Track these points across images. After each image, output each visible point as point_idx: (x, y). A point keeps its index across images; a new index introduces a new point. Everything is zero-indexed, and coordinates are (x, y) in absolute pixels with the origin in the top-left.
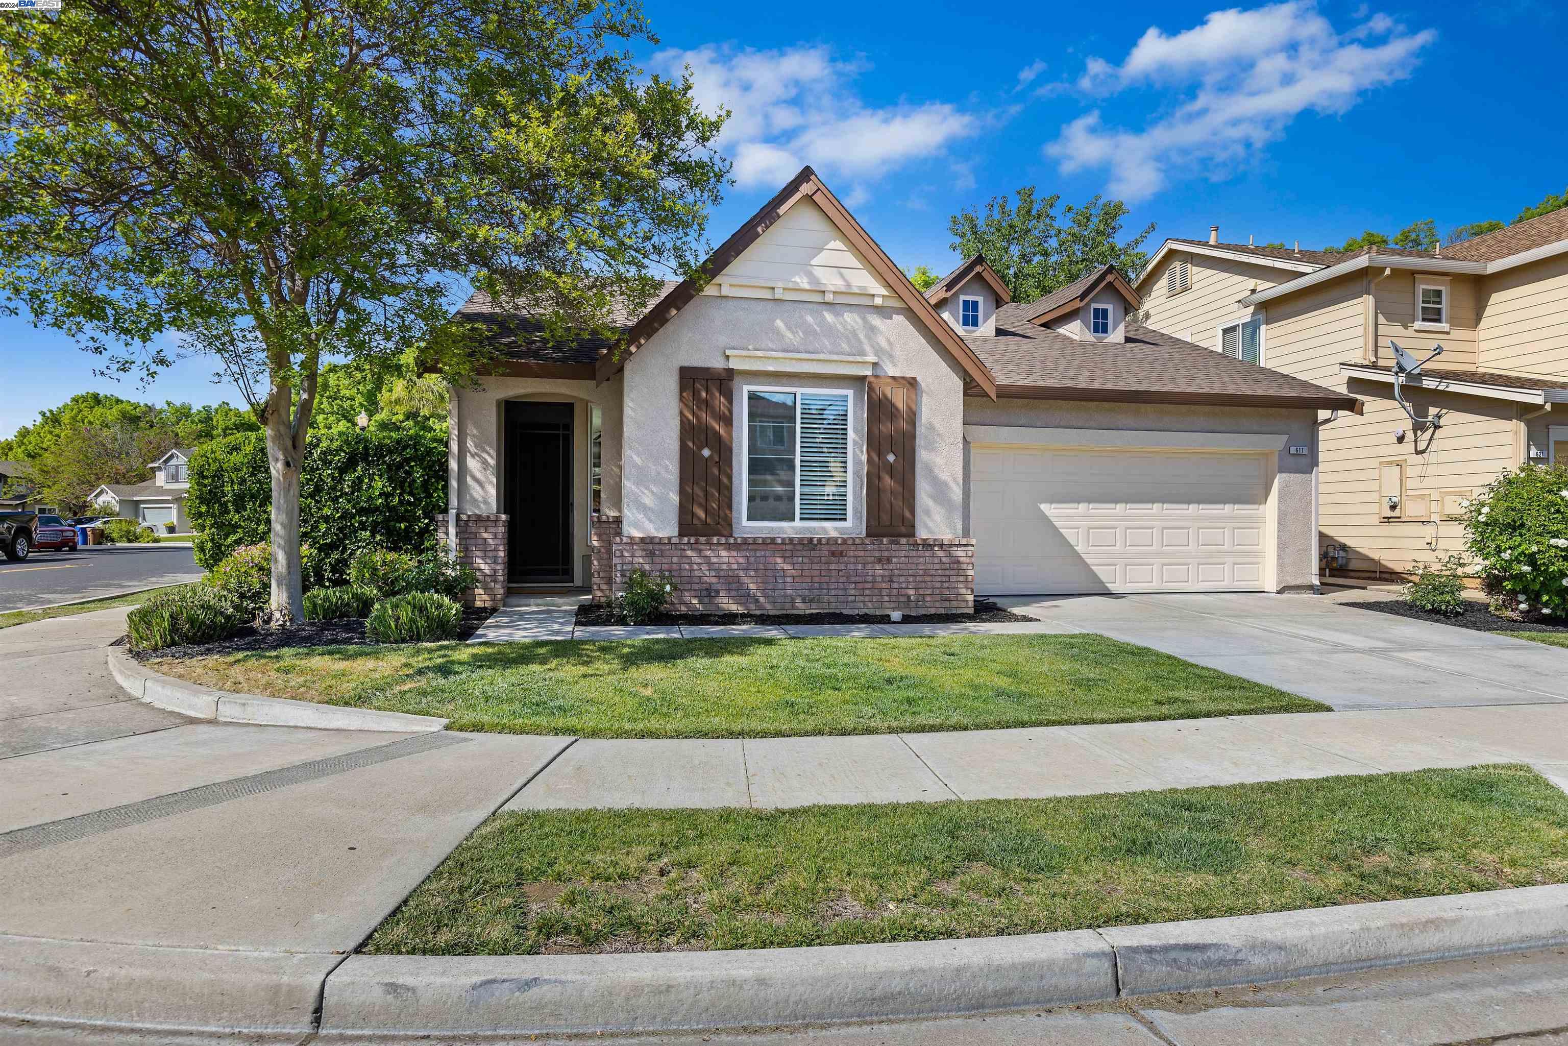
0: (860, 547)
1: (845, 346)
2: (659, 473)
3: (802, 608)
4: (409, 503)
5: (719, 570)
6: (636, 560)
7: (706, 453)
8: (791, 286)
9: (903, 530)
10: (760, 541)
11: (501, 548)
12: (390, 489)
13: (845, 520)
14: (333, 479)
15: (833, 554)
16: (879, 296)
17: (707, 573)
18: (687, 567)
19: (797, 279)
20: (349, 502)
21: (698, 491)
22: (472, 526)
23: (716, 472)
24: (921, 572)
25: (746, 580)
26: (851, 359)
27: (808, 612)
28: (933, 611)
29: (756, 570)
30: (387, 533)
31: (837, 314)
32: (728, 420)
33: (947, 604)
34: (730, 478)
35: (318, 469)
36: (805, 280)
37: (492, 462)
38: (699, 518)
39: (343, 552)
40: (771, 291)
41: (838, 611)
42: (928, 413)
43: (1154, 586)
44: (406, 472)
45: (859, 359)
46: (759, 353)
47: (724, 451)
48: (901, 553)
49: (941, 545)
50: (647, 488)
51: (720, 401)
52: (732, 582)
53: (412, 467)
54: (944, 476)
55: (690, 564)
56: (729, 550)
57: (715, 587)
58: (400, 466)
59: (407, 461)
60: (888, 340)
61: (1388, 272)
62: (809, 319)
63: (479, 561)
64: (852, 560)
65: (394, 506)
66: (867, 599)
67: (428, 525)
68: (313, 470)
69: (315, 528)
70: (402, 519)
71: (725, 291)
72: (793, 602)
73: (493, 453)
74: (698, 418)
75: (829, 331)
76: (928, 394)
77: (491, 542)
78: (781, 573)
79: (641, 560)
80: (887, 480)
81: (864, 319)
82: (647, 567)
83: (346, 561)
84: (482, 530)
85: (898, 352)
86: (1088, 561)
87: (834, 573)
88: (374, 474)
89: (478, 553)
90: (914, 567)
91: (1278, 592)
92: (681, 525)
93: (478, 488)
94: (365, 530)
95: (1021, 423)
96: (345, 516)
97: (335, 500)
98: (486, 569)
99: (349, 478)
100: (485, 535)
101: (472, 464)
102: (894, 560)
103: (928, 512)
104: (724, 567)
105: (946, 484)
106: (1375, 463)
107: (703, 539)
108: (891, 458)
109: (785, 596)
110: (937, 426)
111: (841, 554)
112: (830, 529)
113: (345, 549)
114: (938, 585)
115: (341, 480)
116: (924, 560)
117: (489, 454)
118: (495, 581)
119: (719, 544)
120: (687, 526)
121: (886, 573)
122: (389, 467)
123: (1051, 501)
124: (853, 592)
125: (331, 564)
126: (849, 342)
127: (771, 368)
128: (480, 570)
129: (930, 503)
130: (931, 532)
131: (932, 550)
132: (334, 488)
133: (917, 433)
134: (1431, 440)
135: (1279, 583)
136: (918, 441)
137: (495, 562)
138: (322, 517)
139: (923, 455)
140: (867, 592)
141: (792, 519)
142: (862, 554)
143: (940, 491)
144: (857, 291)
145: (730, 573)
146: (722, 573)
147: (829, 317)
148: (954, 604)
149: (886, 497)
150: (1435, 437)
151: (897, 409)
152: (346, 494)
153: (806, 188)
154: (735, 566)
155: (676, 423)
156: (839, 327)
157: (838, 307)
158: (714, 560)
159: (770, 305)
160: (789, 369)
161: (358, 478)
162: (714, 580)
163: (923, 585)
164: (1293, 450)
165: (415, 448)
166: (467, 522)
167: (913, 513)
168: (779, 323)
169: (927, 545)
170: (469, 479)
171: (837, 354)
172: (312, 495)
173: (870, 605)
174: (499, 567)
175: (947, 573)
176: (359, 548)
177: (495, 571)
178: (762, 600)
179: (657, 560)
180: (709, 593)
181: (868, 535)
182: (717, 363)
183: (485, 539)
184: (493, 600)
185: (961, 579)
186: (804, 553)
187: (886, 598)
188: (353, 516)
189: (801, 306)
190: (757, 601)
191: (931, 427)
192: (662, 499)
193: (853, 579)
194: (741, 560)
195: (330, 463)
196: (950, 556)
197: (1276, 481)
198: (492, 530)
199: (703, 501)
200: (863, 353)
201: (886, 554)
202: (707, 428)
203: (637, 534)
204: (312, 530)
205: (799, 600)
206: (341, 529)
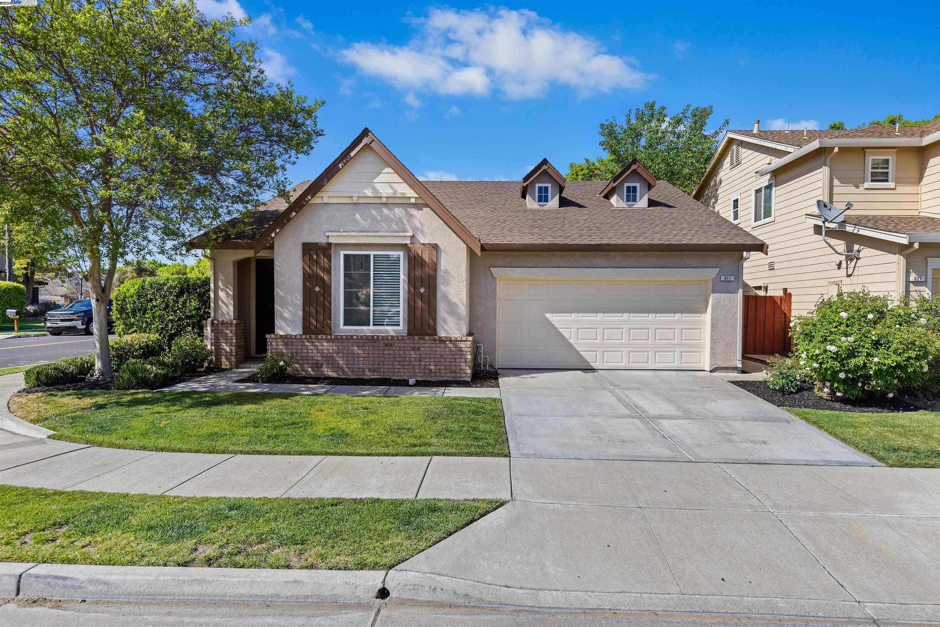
0: (402, 341)
1: (394, 226)
2: (292, 300)
3: (368, 375)
5: (323, 353)
6: (278, 347)
7: (317, 289)
8: (361, 195)
9: (429, 331)
10: (345, 337)
11: (234, 338)
12: (199, 306)
13: (399, 325)
14: (174, 301)
15: (386, 345)
16: (413, 197)
17: (316, 354)
18: (305, 351)
19: (366, 191)
20: (181, 312)
21: (312, 309)
22: (221, 327)
23: (322, 299)
24: (438, 356)
25: (337, 359)
26: (396, 234)
27: (372, 377)
28: (445, 379)
29: (343, 353)
31: (389, 209)
32: (328, 271)
33: (454, 375)
34: (330, 303)
36: (370, 191)
37: (231, 293)
38: (313, 325)
40: (351, 199)
41: (389, 377)
42: (444, 264)
43: (623, 365)
45: (401, 234)
46: (345, 234)
47: (327, 289)
48: (426, 344)
49: (451, 341)
50: (287, 309)
51: (324, 261)
52: (330, 360)
54: (455, 300)
55: (307, 349)
56: (328, 342)
57: (320, 362)
60: (421, 223)
61: (836, 150)
62: (374, 212)
63: (224, 344)
64: (397, 348)
65: (201, 315)
66: (406, 371)
68: (165, 296)
69: (167, 325)
71: (326, 200)
72: (364, 371)
73: (231, 288)
74: (312, 270)
75: (387, 219)
76: (444, 252)
77: (229, 334)
78: (357, 355)
79: (281, 347)
80: (419, 303)
81: (407, 212)
82: (285, 351)
84: (225, 328)
85: (426, 229)
86: (578, 349)
87: (387, 356)
88: (192, 298)
89: (223, 341)
90: (434, 353)
91: (711, 371)
92: (304, 328)
93: (225, 307)
94: (189, 326)
95: (529, 265)
96: (180, 319)
97: (175, 312)
98: (228, 349)
99: (181, 300)
100: (226, 331)
101: (222, 294)
102: (422, 349)
103: (445, 321)
104: (325, 351)
105: (456, 304)
106: (825, 282)
107: (313, 336)
108: (422, 290)
109: (359, 368)
110: (450, 271)
111: (391, 345)
112: (390, 330)
114: (449, 364)
115: (177, 301)
116: (440, 349)
117: (230, 289)
118: (231, 355)
119: (322, 339)
120: (307, 329)
121: (418, 356)
122: (199, 295)
123: (553, 312)
124: (398, 367)
126: (397, 225)
127: (352, 242)
128: (224, 349)
129: (446, 316)
130: (448, 333)
131: (445, 343)
132: (174, 306)
133: (438, 276)
134: (855, 267)
135: (711, 365)
136: (438, 281)
137: (231, 345)
138: (169, 320)
139: (441, 288)
140: (406, 367)
141: (369, 325)
142: (402, 345)
143: (453, 309)
144: (400, 196)
145: (329, 355)
146: (324, 355)
147: (385, 211)
148: (458, 375)
149: (418, 313)
150: (857, 265)
151: (425, 262)
152: (180, 308)
153: (365, 141)
154: (331, 351)
155: (300, 274)
156: (392, 216)
157: (391, 206)
158: (320, 348)
159: (353, 206)
160: (362, 242)
161: (185, 301)
162: (320, 358)
163: (439, 364)
164: (723, 278)
166: (218, 324)
167: (435, 320)
168: (357, 216)
169: (442, 341)
170: (220, 302)
171: (391, 232)
172: (164, 309)
173: (408, 374)
174: (233, 348)
175: (454, 356)
177: (231, 350)
178: (346, 370)
179: (289, 347)
180: (317, 366)
181: (408, 334)
182: (322, 240)
183: (226, 333)
184: (231, 365)
185: (463, 360)
186: (370, 344)
187: (417, 371)
188: (184, 319)
189: (370, 206)
190: (343, 370)
191: (446, 272)
192: (294, 314)
193: (398, 359)
194: (335, 348)
195: (172, 293)
196: (456, 347)
197: (711, 298)
198: (230, 329)
199: (315, 316)
200: (406, 231)
201: (417, 345)
202: (317, 275)
203: (282, 333)
204: (166, 327)
205: (367, 370)
206: (178, 326)
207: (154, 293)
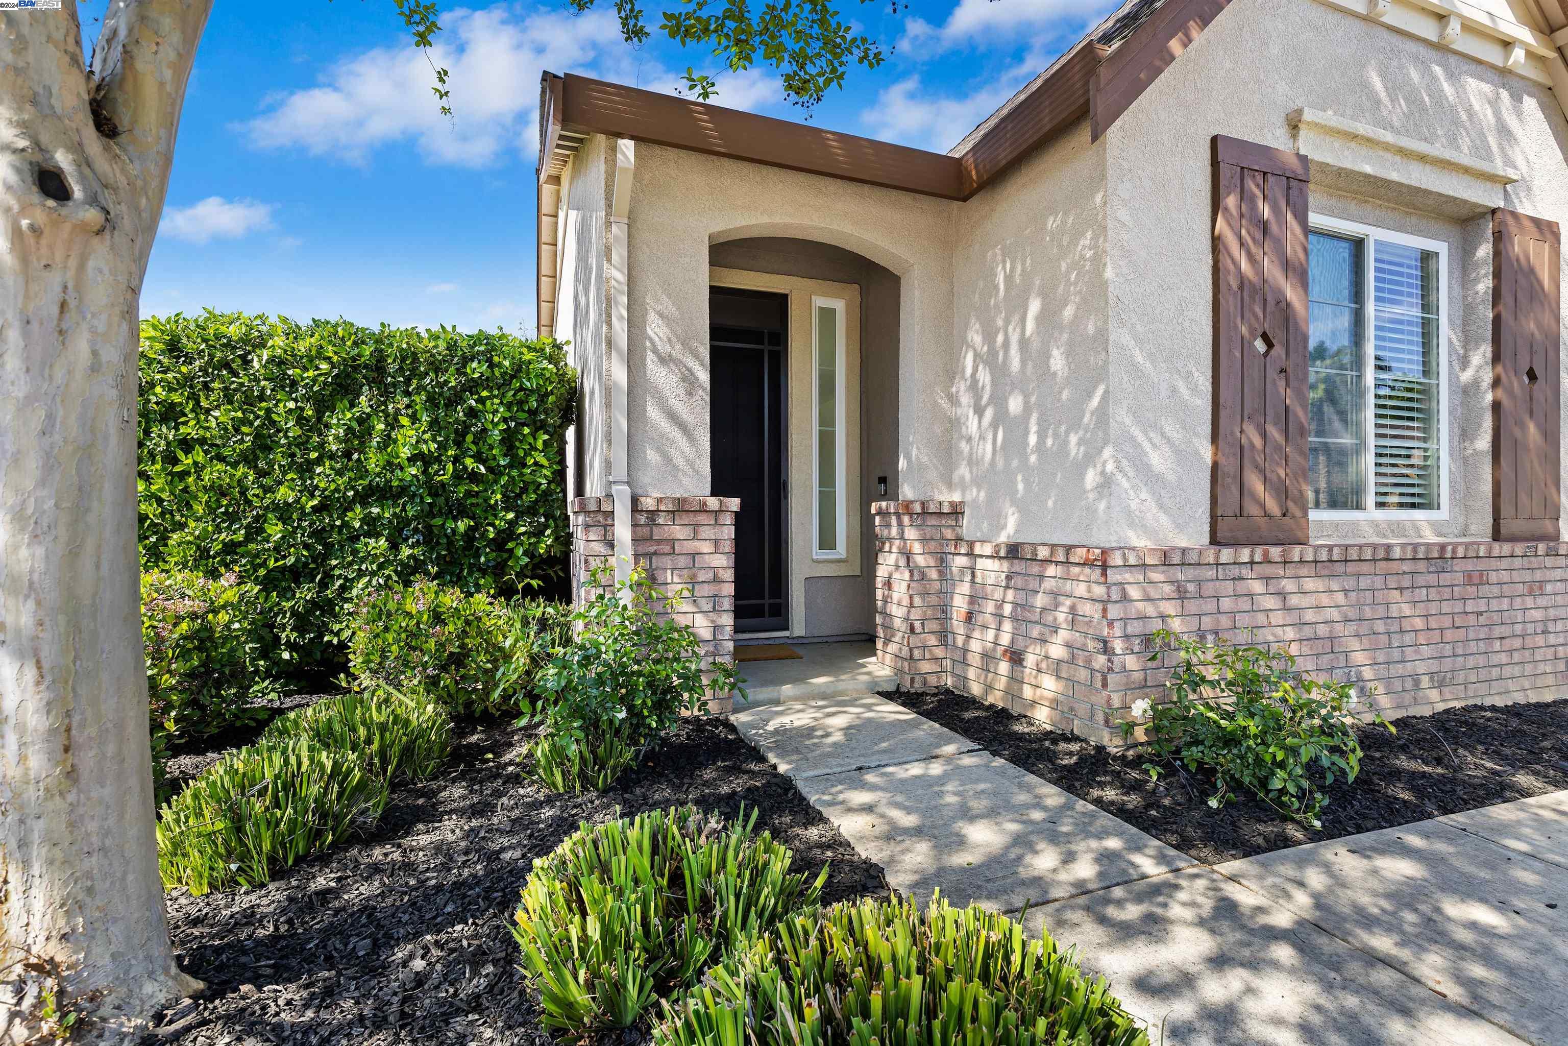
2: (1174, 390)
4: (474, 477)
5: (1302, 623)
7: (1261, 345)
12: (433, 446)
14: (301, 420)
17: (1280, 632)
20: (339, 473)
22: (668, 528)
23: (1282, 392)
30: (427, 542)
32: (1303, 274)
34: (1306, 408)
35: (262, 398)
38: (1253, 499)
39: (324, 585)
44: (472, 413)
46: (1356, 127)
47: (1296, 344)
50: (1156, 428)
51: (1289, 227)
53: (481, 401)
56: (1316, 576)
58: (455, 399)
59: (472, 386)
65: (443, 485)
67: (512, 523)
68: (249, 401)
69: (256, 531)
70: (462, 512)
74: (1252, 262)
77: (708, 560)
79: (1162, 609)
83: (330, 603)
84: (689, 532)
88: (397, 412)
92: (1218, 517)
94: (377, 536)
96: (330, 504)
97: (306, 469)
100: (695, 546)
101: (661, 378)
104: (1310, 616)
113: (328, 577)
115: (318, 425)
119: (1301, 563)
120: (1235, 521)
125: (294, 613)
127: (1366, 168)
132: (302, 444)
138: (274, 507)
141: (1364, 506)
146: (1308, 632)
149: (1527, 460)
152: (332, 457)
155: (1202, 273)
158: (1294, 601)
161: (361, 421)
165: (490, 361)
166: (653, 514)
170: (653, 412)
172: (248, 459)
176: (361, 574)
179: (1191, 605)
183: (695, 555)
188: (349, 505)
195: (294, 384)
202: (1266, 286)
204: (248, 539)
205: (1425, 681)
206: (319, 534)
207: (188, 380)
